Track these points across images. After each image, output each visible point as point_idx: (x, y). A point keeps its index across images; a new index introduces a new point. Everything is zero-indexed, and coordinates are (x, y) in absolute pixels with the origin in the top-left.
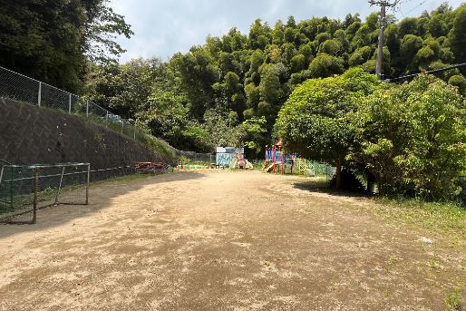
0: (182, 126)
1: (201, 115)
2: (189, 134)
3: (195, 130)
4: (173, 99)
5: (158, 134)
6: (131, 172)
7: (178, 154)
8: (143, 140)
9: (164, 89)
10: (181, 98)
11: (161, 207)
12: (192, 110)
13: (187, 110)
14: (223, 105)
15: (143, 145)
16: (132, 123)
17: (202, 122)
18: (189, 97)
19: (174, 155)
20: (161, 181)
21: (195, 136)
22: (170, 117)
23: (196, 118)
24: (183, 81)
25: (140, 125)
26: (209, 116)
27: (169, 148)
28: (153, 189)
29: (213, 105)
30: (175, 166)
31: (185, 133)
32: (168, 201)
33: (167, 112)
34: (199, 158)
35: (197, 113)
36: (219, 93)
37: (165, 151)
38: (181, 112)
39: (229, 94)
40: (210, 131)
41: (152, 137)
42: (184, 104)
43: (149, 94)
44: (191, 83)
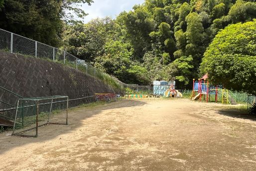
0: (128, 65)
1: (141, 57)
2: (133, 71)
3: (137, 68)
4: (120, 46)
5: (110, 72)
6: (93, 100)
7: (125, 87)
8: (101, 77)
9: (114, 39)
10: (126, 45)
11: (116, 128)
12: (135, 54)
13: (131, 53)
14: (157, 48)
15: (100, 80)
16: (93, 65)
17: (142, 62)
18: (132, 43)
19: (122, 87)
20: (114, 108)
21: (137, 73)
22: (118, 59)
23: (137, 59)
24: (128, 32)
25: (98, 67)
26: (148, 57)
27: (119, 82)
28: (109, 114)
29: (150, 49)
30: (123, 95)
31: (130, 71)
32: (120, 123)
33: (117, 56)
34: (140, 89)
35: (138, 55)
36: (154, 39)
37: (116, 85)
38: (126, 56)
39: (163, 39)
40: (149, 69)
41: (106, 75)
42: (129, 49)
43: (103, 44)
44: (134, 33)
